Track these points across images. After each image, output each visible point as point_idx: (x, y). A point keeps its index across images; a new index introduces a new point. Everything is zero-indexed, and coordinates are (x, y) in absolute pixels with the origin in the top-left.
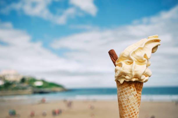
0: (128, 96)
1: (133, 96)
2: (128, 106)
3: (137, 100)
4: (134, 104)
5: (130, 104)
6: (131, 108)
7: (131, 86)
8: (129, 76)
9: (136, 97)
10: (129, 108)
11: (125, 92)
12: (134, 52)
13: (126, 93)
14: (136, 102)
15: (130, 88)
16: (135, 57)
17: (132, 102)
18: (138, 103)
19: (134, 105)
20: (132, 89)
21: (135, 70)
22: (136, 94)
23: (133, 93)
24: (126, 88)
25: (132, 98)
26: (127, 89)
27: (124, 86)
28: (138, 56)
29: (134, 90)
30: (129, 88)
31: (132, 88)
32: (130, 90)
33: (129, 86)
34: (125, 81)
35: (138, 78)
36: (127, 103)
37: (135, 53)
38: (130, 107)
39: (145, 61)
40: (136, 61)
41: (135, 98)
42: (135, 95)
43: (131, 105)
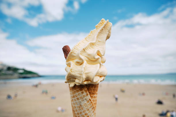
0: (80, 102)
1: (86, 102)
2: (81, 113)
3: (92, 105)
4: (88, 110)
5: (83, 110)
6: (85, 115)
7: (82, 90)
8: (79, 79)
9: (90, 102)
10: (82, 116)
11: (76, 97)
12: (84, 49)
13: (78, 98)
14: (90, 108)
15: (82, 93)
16: (85, 56)
17: (85, 108)
18: (93, 109)
19: (87, 112)
20: (85, 94)
21: (86, 72)
22: (90, 99)
23: (85, 98)
24: (77, 92)
25: (85, 104)
26: (78, 94)
27: (76, 90)
28: (89, 55)
29: (87, 95)
30: (80, 92)
31: (84, 92)
32: (82, 95)
33: (81, 91)
34: (75, 85)
35: (91, 81)
36: (80, 109)
37: (86, 50)
38: (83, 114)
39: (98, 59)
40: (87, 61)
41: (88, 103)
42: (88, 100)
43: (84, 112)
